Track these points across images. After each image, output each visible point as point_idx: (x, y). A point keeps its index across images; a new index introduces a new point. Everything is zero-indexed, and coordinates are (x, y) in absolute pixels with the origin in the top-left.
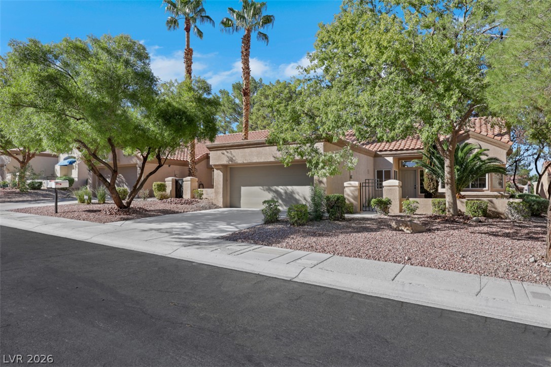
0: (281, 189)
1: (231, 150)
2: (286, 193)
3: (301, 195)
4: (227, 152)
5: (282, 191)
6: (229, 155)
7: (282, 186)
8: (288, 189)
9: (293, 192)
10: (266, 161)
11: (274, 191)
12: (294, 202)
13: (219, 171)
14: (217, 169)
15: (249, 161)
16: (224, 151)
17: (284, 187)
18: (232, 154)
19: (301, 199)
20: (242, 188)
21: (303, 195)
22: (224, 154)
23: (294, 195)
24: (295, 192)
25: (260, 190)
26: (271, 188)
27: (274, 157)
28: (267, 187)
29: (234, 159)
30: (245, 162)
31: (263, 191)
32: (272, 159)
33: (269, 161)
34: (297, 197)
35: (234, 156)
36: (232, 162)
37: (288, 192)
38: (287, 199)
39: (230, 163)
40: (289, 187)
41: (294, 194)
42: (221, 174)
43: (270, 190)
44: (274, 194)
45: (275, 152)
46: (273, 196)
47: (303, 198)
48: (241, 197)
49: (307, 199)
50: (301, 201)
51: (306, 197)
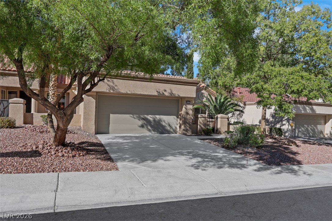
0: (150, 117)
1: (114, 80)
2: (154, 120)
3: (166, 122)
4: (108, 80)
5: (151, 119)
6: (111, 84)
7: (151, 115)
8: (156, 117)
9: (160, 120)
10: (150, 94)
11: (143, 119)
12: (161, 128)
13: (91, 98)
15: (133, 92)
17: (153, 116)
18: (113, 83)
19: (166, 125)
20: (111, 115)
21: (168, 122)
22: (104, 82)
23: (161, 123)
24: (162, 120)
25: (130, 118)
26: (141, 116)
27: (157, 92)
28: (137, 115)
29: (116, 88)
30: (129, 92)
31: (133, 119)
33: (153, 94)
34: (164, 124)
35: (116, 86)
36: (113, 90)
37: (156, 119)
38: (156, 126)
40: (158, 117)
41: (162, 121)
42: (94, 101)
43: (140, 118)
44: (144, 121)
45: (159, 88)
46: (142, 123)
47: (168, 125)
48: (109, 124)
49: (171, 126)
50: (166, 127)
51: (171, 124)
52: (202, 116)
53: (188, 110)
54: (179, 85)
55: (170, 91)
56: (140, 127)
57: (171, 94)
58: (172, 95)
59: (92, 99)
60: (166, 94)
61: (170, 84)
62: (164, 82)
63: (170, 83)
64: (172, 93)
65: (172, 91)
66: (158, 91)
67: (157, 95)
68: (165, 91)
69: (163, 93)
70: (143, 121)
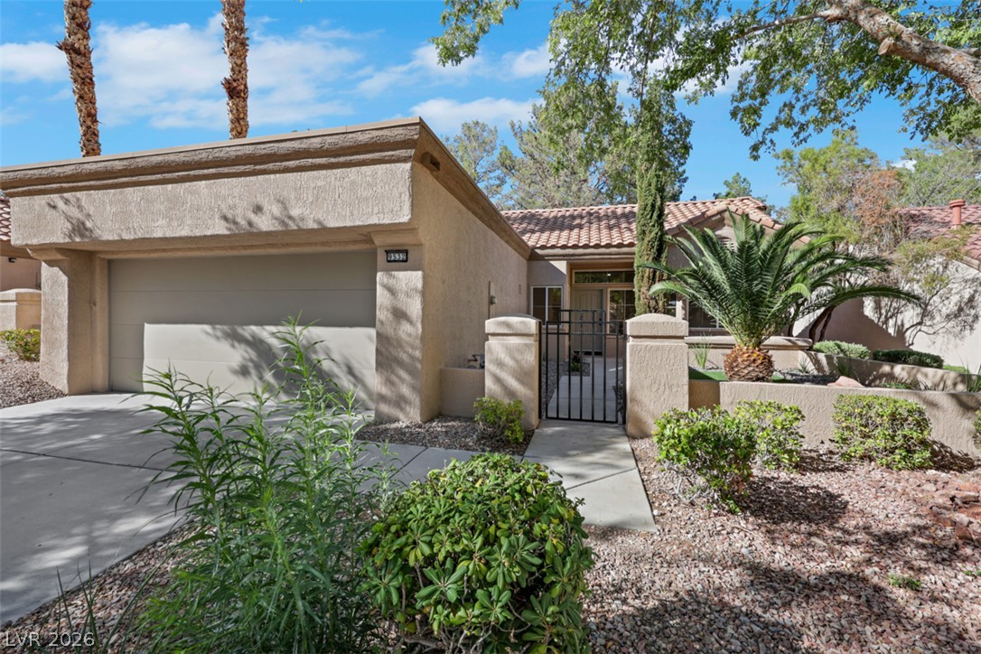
0: (266, 333)
1: (78, 194)
3: (336, 357)
4: (67, 202)
5: (274, 342)
6: (74, 212)
7: (275, 324)
8: (294, 335)
9: (312, 346)
11: (248, 342)
13: (56, 269)
14: (51, 263)
15: (140, 235)
16: (55, 198)
17: (282, 328)
18: (80, 207)
19: (336, 370)
20: (147, 326)
21: (344, 356)
22: (54, 207)
23: (315, 357)
25: (204, 337)
26: (240, 330)
27: (225, 218)
28: (225, 328)
29: (88, 224)
30: (126, 236)
31: (212, 341)
32: (220, 228)
33: (209, 233)
34: (325, 362)
35: (89, 215)
36: (82, 236)
37: (294, 344)
39: (78, 240)
41: (316, 352)
42: (64, 279)
43: (235, 338)
44: (249, 350)
45: (230, 201)
46: (244, 358)
47: (345, 369)
48: (143, 359)
49: (357, 374)
50: (337, 377)
51: (356, 365)
52: (508, 325)
53: (402, 296)
54: (315, 173)
55: (276, 210)
56: (235, 372)
57: (283, 223)
58: (290, 222)
59: (61, 273)
60: (264, 224)
61: (272, 176)
62: (241, 168)
63: (271, 166)
64: (290, 218)
65: (285, 208)
66: (230, 216)
67: (227, 232)
68: (258, 209)
69: (250, 224)
70: (247, 352)
